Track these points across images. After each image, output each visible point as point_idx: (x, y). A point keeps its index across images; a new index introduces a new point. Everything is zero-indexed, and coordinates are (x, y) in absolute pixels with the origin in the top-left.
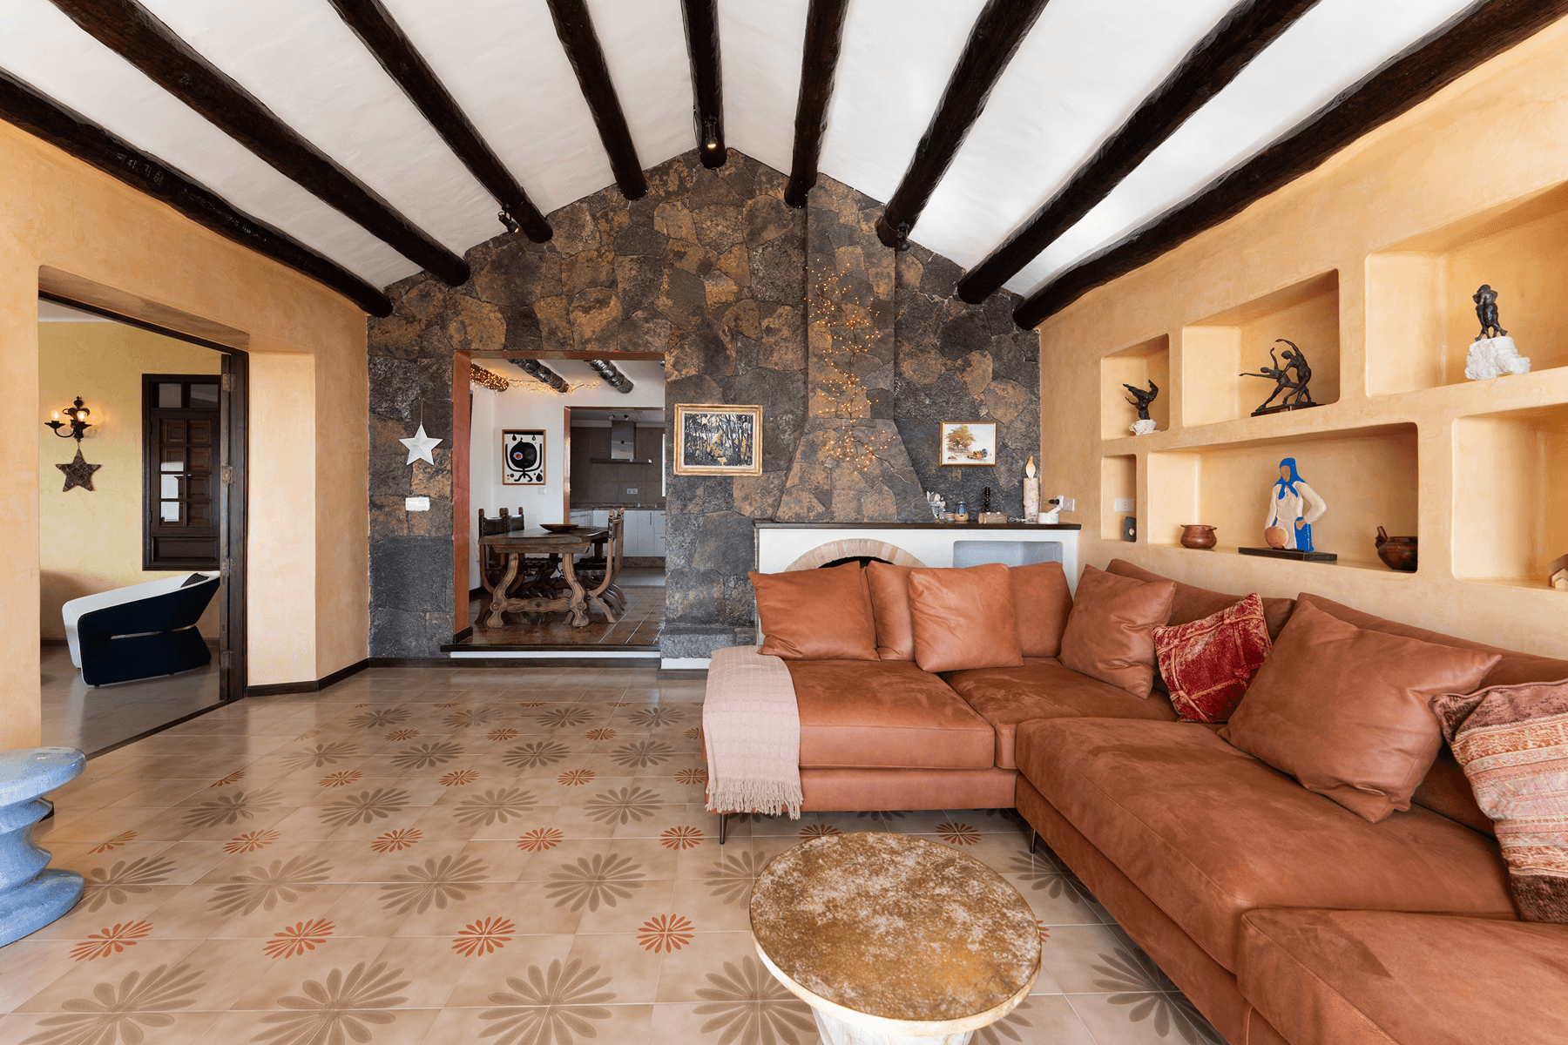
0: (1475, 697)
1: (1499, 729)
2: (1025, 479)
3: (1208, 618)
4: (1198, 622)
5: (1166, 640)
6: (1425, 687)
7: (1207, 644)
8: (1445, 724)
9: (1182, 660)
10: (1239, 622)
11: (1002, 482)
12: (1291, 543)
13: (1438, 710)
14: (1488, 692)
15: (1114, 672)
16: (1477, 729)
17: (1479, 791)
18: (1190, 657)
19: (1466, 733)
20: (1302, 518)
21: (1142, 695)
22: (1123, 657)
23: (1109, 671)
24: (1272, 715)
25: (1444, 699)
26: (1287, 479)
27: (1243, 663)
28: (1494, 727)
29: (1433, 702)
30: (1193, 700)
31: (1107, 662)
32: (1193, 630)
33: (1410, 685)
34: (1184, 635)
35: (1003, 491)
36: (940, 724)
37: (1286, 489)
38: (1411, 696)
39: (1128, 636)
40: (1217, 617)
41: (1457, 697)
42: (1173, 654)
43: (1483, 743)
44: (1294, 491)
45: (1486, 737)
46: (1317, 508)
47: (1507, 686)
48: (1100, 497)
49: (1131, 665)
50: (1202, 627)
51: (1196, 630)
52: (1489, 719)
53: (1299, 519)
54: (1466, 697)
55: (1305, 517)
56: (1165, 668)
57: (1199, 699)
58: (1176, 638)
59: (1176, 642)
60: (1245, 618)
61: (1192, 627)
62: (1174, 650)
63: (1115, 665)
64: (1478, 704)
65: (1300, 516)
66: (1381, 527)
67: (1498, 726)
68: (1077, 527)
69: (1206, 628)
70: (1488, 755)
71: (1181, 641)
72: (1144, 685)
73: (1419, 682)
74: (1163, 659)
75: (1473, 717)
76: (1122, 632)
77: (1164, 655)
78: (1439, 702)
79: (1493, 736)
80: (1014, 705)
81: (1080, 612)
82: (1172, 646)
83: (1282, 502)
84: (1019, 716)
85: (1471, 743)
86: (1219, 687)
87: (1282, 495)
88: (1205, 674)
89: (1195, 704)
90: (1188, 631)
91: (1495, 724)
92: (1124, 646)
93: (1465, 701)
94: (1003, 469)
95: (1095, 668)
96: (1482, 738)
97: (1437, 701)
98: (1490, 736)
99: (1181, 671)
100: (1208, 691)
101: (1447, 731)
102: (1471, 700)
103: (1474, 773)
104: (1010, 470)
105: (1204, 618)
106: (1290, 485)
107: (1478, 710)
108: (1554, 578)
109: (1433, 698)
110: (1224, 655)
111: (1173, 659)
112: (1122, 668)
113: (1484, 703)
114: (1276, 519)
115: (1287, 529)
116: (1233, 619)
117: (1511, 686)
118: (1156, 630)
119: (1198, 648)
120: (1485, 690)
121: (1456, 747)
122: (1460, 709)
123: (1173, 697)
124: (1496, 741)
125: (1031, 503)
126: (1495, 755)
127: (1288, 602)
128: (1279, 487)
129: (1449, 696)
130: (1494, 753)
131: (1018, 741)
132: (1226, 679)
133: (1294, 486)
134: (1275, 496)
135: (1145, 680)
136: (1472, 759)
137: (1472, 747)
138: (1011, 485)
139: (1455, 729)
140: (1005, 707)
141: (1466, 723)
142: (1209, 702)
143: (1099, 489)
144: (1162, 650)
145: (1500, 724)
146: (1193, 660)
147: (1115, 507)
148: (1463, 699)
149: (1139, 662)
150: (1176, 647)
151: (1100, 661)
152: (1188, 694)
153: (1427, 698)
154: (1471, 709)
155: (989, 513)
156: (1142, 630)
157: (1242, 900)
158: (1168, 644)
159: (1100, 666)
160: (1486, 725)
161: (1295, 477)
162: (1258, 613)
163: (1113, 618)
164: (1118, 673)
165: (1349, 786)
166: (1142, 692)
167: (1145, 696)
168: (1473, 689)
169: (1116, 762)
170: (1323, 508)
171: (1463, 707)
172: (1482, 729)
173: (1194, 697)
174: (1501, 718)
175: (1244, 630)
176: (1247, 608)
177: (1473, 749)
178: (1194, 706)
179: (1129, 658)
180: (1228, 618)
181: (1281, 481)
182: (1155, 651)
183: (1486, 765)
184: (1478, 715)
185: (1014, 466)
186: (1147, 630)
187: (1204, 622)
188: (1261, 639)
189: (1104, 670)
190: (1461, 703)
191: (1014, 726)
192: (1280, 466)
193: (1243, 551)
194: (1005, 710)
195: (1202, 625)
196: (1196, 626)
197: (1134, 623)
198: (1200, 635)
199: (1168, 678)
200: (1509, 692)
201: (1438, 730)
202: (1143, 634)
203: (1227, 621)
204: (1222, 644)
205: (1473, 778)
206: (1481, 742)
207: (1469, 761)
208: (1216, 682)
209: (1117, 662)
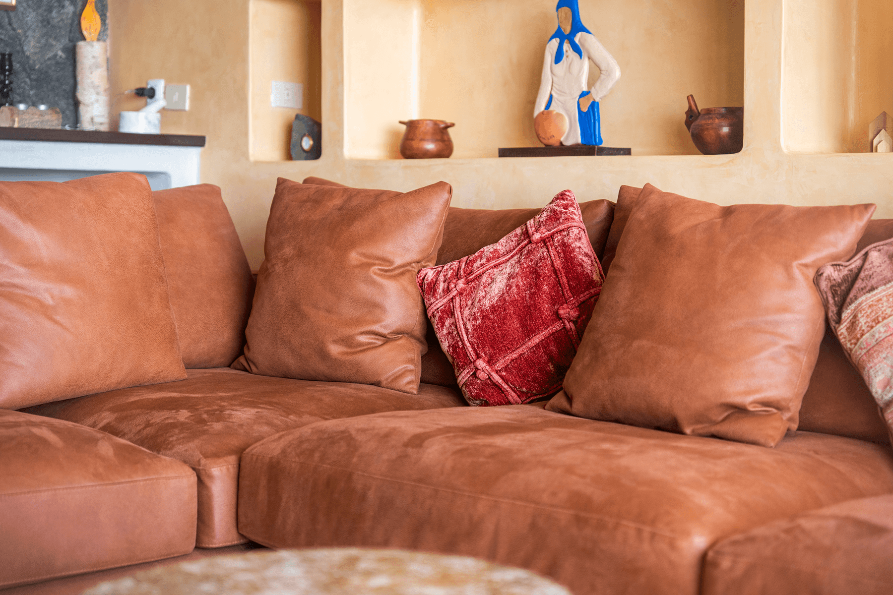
0: (856, 263)
1: (885, 291)
2: (81, 44)
3: (502, 241)
4: (488, 249)
5: (442, 286)
6: (809, 259)
7: (511, 277)
8: (831, 301)
9: (475, 310)
10: (553, 234)
11: (30, 47)
12: (572, 135)
13: (824, 285)
14: (866, 254)
15: (360, 357)
16: (863, 298)
17: (872, 372)
18: (487, 303)
19: (853, 306)
20: (588, 93)
21: (408, 388)
22: (376, 328)
23: (350, 358)
24: (636, 344)
25: (829, 271)
26: (567, 29)
27: (568, 294)
28: (880, 289)
29: (819, 275)
30: (497, 372)
31: (347, 341)
32: (484, 261)
33: (796, 257)
34: (471, 272)
35: (32, 69)
36: (97, 476)
37: (566, 46)
38: (797, 273)
39: (380, 287)
40: (516, 235)
41: (839, 265)
42: (457, 305)
43: (872, 312)
44: (577, 49)
45: (874, 303)
46: (609, 74)
47: (882, 243)
48: (245, 77)
49: (386, 339)
50: (496, 254)
51: (488, 260)
52: (873, 282)
53: (583, 95)
54: (848, 263)
55: (593, 91)
56: (445, 332)
57: (506, 369)
58: (458, 279)
59: (461, 284)
60: (561, 227)
61: (481, 257)
62: (458, 299)
63: (361, 344)
64: (860, 269)
65: (585, 89)
66: (692, 96)
67: (883, 287)
68: (198, 141)
69: (503, 255)
70: (879, 322)
71: (467, 283)
72: (411, 371)
73: (804, 252)
74: (441, 318)
75: (859, 284)
76: (373, 283)
77: (442, 311)
78: (825, 275)
79: (881, 299)
80: (218, 426)
81: (286, 261)
82: (455, 293)
83: (560, 68)
84: (235, 442)
85: (860, 315)
86: (537, 340)
87: (558, 57)
88: (515, 324)
89: (502, 377)
90: (475, 265)
91: (881, 285)
92: (374, 307)
93: (847, 269)
94: (31, 17)
95: (324, 355)
96: (870, 306)
97: (822, 274)
98: (878, 301)
99: (476, 328)
100: (520, 351)
101: (833, 309)
102: (853, 266)
103: (864, 351)
104: (46, 22)
105: (496, 241)
106: (570, 38)
107: (862, 275)
108: (875, 142)
109: (817, 272)
110: (538, 286)
111: (457, 313)
112: (372, 347)
113: (867, 266)
114: (551, 97)
115: (567, 111)
116: (544, 232)
117: (887, 241)
118: (423, 273)
119: (498, 286)
120: (863, 252)
121: (842, 330)
122: (844, 279)
123: (463, 377)
124: (885, 304)
125: (94, 97)
126: (885, 321)
127: (605, 204)
128: (555, 42)
129: (833, 265)
130: (884, 318)
131: (245, 483)
132: (545, 325)
133: (577, 40)
134: (549, 57)
135: (411, 361)
136: (862, 335)
137: (861, 320)
138: (50, 55)
139: (841, 307)
140: (204, 432)
141: (851, 295)
142: (521, 370)
143: (244, 60)
144: (438, 303)
145: (885, 284)
146: (493, 307)
147: (272, 98)
148: (846, 266)
149: (399, 333)
150: (460, 294)
151: (336, 342)
152: (490, 362)
153: (811, 273)
154: (855, 276)
155: (22, 107)
156: (402, 274)
157: (699, 541)
158: (447, 290)
159: (335, 350)
160: (873, 289)
161: (578, 27)
162: (576, 218)
163: (354, 257)
164: (366, 358)
165: (739, 411)
166: (409, 383)
167: (414, 388)
168: (852, 254)
169: (456, 444)
170: (617, 73)
171: (847, 275)
172: (869, 295)
173: (499, 365)
174: (884, 278)
175: (565, 245)
176: (561, 212)
177: (862, 321)
178: (500, 381)
179: (385, 327)
180: (537, 231)
181: (559, 34)
182: (425, 310)
183: (877, 336)
184: (863, 280)
185: (54, 14)
186: (409, 274)
187: (498, 246)
188: (586, 255)
189: (343, 358)
190: (845, 272)
191: (232, 459)
192: (557, 11)
193: (505, 153)
194: (205, 437)
195: (496, 251)
196: (487, 254)
197: (390, 262)
198: (496, 266)
199: (454, 347)
200: (886, 248)
201: (823, 313)
202: (405, 280)
203: (537, 236)
204: (534, 273)
205: (864, 358)
206: (869, 311)
207: (858, 340)
208: (528, 332)
209: (363, 339)
